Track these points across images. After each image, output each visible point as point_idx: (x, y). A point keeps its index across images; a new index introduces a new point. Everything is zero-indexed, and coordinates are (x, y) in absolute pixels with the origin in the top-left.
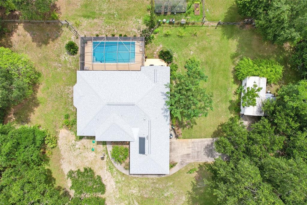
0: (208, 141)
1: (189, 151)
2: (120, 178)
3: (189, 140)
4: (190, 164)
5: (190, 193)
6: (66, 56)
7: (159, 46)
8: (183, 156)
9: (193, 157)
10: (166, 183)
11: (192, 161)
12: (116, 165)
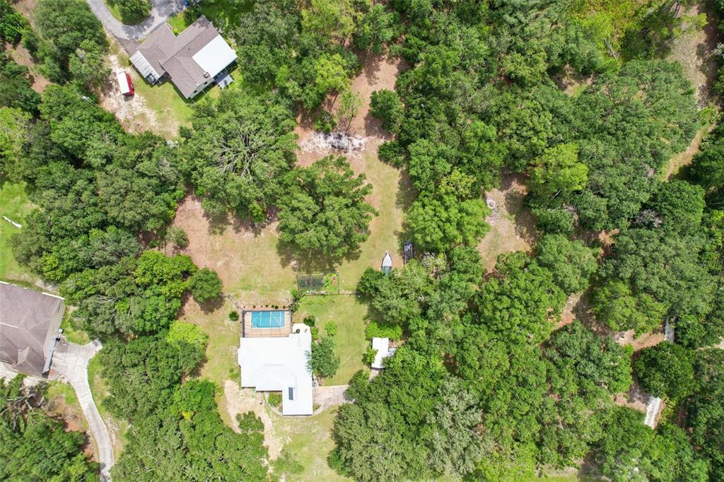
0: (346, 387)
1: (331, 396)
2: (275, 418)
3: (331, 387)
4: (331, 406)
5: (332, 430)
6: (228, 322)
7: (303, 312)
8: (325, 400)
9: (334, 401)
10: (313, 422)
11: (333, 404)
12: (272, 408)
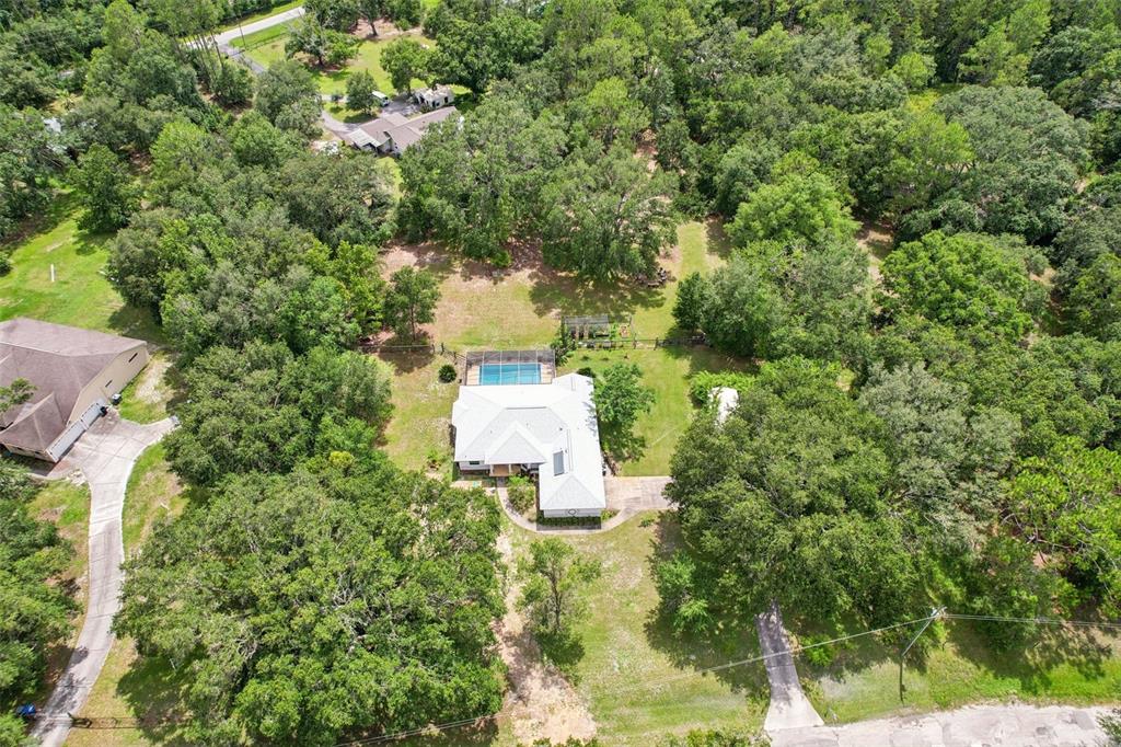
1: (638, 494)
2: (520, 537)
3: (636, 478)
4: (640, 513)
6: (436, 385)
7: (576, 366)
8: (627, 501)
9: (646, 503)
11: (646, 508)
12: (513, 517)
